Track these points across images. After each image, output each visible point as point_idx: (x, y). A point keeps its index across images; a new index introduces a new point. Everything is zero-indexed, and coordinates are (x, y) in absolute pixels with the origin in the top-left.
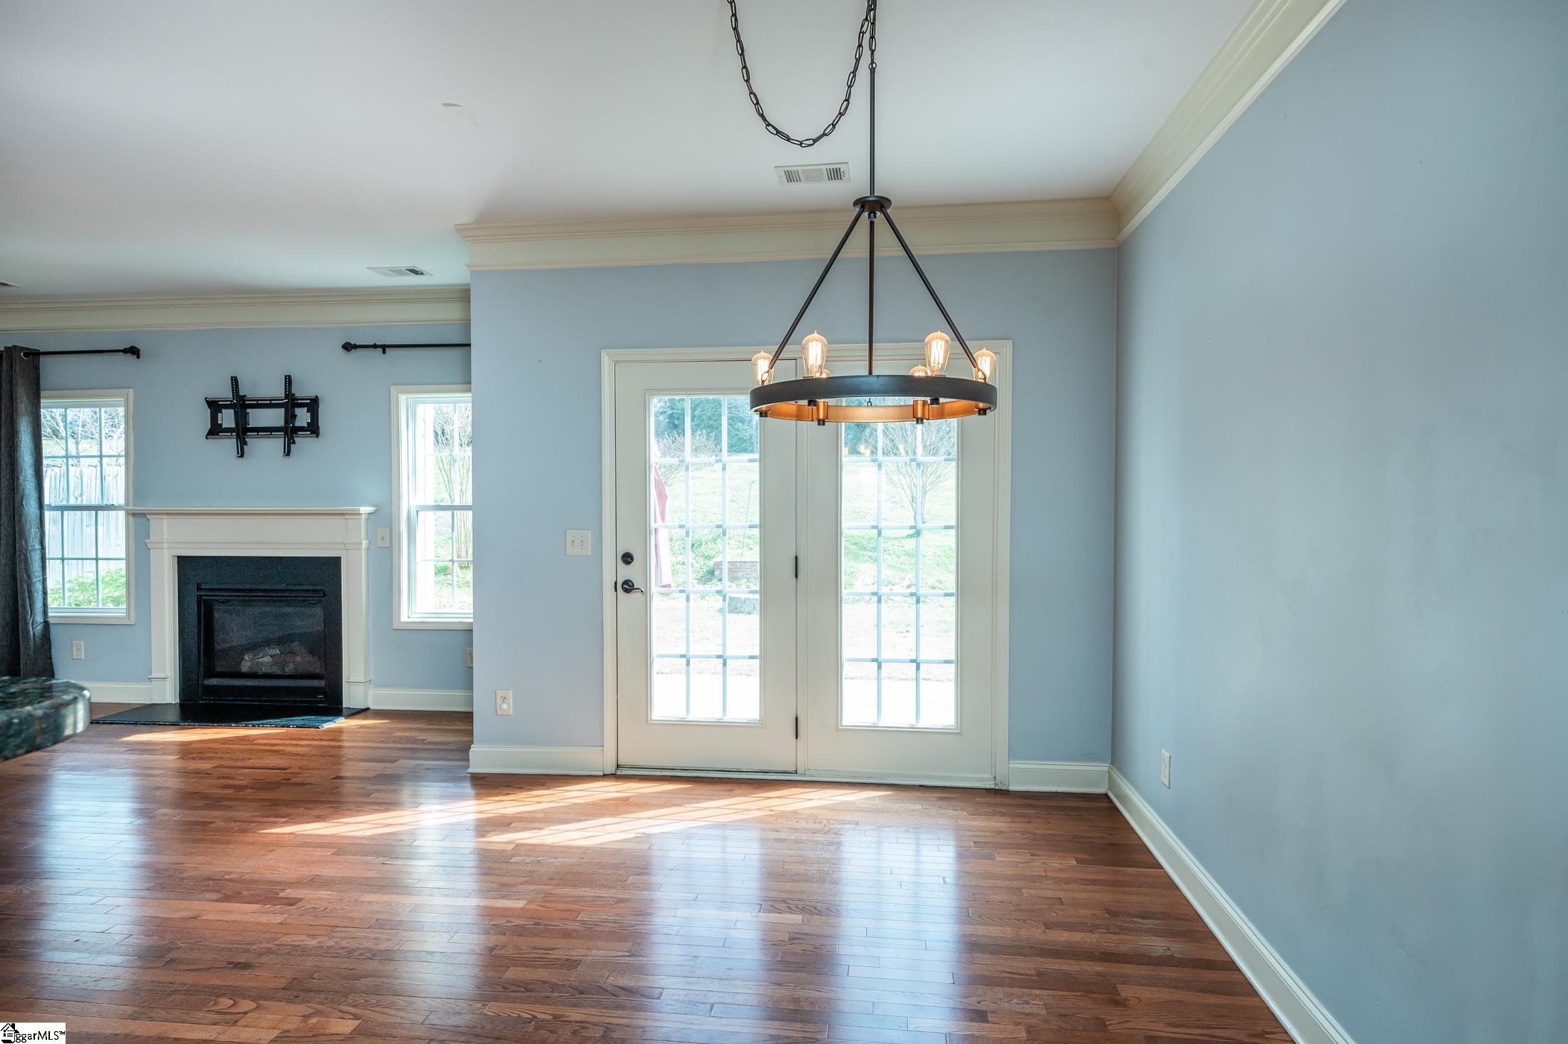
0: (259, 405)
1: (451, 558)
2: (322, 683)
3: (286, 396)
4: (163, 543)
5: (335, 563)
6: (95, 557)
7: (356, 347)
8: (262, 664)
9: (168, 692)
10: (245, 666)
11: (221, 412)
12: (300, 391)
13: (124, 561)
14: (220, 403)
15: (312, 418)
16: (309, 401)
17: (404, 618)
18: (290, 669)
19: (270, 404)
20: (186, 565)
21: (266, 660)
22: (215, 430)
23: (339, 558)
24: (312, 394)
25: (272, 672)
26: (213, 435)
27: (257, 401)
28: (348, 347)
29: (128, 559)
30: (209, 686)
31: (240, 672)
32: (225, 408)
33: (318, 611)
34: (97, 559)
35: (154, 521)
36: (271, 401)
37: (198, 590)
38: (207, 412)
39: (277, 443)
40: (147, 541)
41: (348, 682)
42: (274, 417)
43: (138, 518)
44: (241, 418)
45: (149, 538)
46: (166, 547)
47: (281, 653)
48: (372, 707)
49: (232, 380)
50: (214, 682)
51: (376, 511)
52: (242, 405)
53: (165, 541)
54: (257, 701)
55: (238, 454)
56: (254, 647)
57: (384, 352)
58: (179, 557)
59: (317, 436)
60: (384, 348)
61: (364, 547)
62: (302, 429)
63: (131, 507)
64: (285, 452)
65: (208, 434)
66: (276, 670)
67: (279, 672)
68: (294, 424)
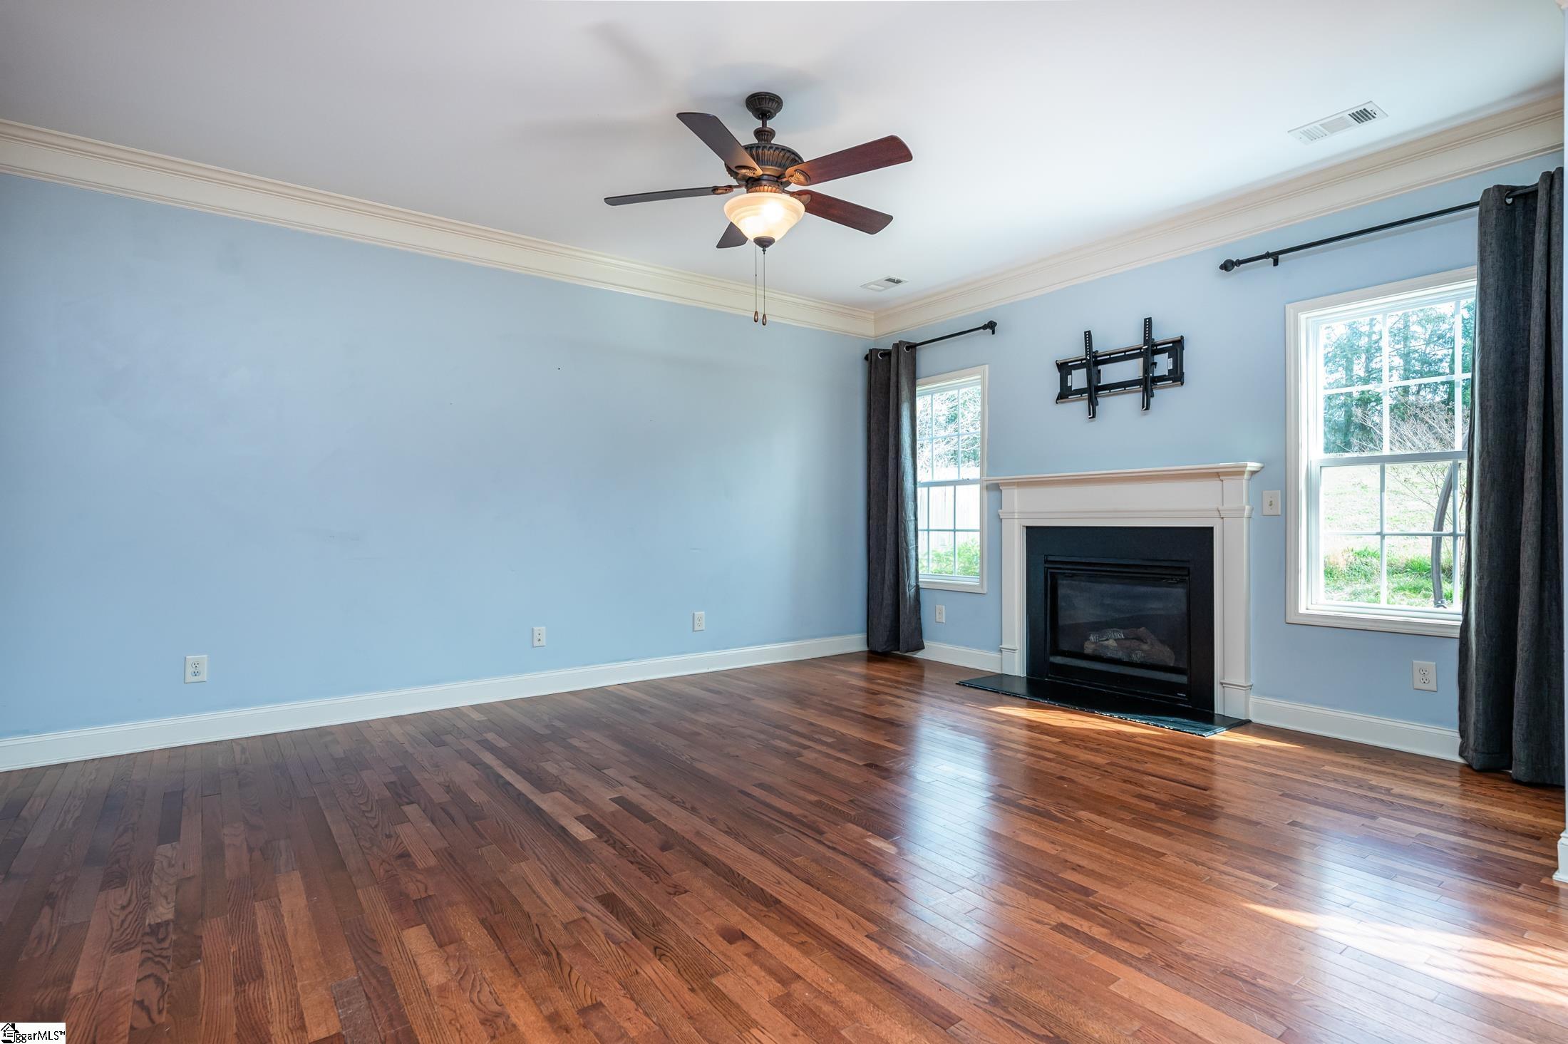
0: (1112, 358)
1: (1379, 531)
2: (1183, 679)
3: (1146, 342)
4: (1014, 513)
5: (1205, 534)
6: (953, 528)
7: (1239, 263)
8: (1107, 647)
9: (1016, 665)
10: (1089, 648)
11: (1071, 374)
12: (1161, 334)
13: (979, 533)
14: (1070, 364)
15: (1175, 364)
16: (1171, 345)
17: (1302, 610)
18: (1138, 656)
19: (1125, 356)
20: (1034, 534)
21: (1111, 643)
22: (1065, 394)
23: (1212, 529)
24: (1174, 335)
25: (1118, 657)
26: (1061, 399)
27: (1110, 355)
28: (1227, 266)
29: (981, 531)
30: (1053, 664)
31: (1084, 654)
32: (1074, 369)
33: (1179, 592)
34: (955, 531)
35: (1006, 491)
36: (1125, 352)
37: (1045, 563)
38: (1057, 375)
39: (1133, 399)
40: (1000, 511)
41: (1222, 684)
42: (1132, 369)
43: (993, 489)
44: (1093, 377)
45: (1001, 509)
46: (1016, 517)
47: (1126, 639)
48: (1254, 720)
49: (1085, 335)
50: (1058, 660)
51: (1262, 468)
52: (1093, 361)
53: (1016, 511)
54: (1105, 688)
55: (1090, 415)
56: (1099, 627)
57: (1276, 263)
58: (1027, 528)
59: (1182, 384)
60: (1275, 257)
61: (1246, 514)
62: (1162, 378)
63: (985, 478)
64: (1143, 407)
65: (1058, 399)
66: (1120, 655)
67: (1126, 659)
68: (1153, 374)
